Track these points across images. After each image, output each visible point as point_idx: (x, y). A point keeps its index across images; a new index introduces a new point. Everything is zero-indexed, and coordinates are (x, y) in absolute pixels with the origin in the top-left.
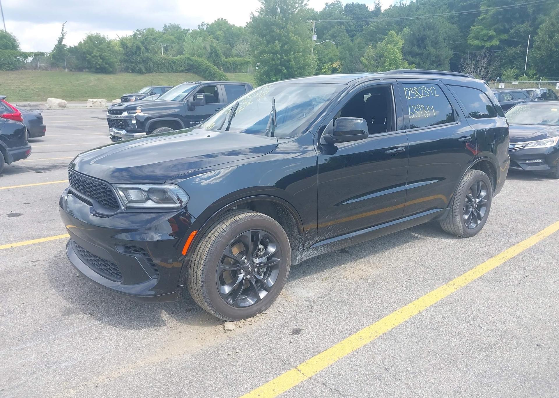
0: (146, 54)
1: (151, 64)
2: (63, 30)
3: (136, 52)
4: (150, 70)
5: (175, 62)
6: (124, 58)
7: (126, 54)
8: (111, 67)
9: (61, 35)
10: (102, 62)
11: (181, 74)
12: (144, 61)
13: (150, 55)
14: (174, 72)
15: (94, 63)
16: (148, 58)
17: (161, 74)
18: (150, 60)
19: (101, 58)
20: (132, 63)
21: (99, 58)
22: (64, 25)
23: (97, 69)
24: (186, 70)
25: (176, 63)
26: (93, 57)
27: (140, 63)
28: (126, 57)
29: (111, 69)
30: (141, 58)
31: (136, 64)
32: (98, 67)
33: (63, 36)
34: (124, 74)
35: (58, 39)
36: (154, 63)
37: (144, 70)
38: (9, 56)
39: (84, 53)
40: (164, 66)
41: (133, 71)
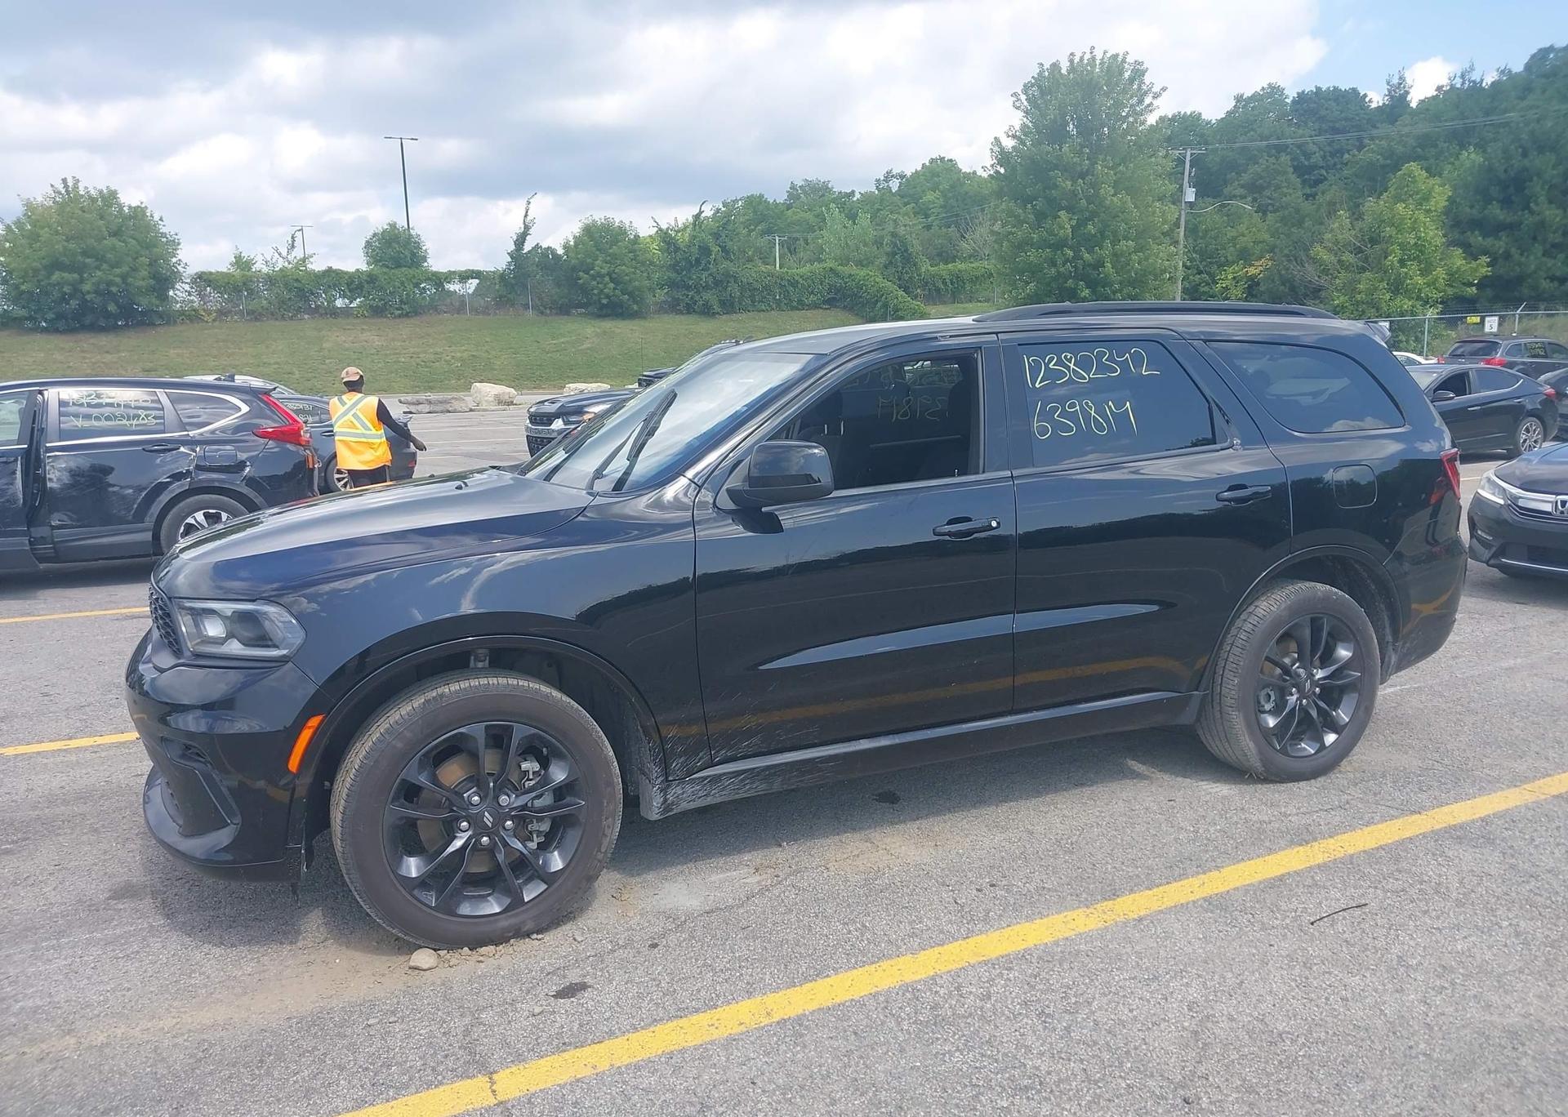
0: (725, 265)
1: (734, 289)
2: (526, 216)
3: (698, 261)
4: (732, 305)
5: (797, 282)
6: (669, 278)
7: (674, 267)
8: (636, 303)
9: (523, 226)
10: (615, 289)
11: (809, 313)
12: (717, 283)
13: (733, 268)
14: (793, 308)
15: (596, 292)
16: (727, 275)
17: (762, 315)
18: (732, 280)
19: (612, 280)
20: (688, 288)
21: (607, 279)
22: (529, 203)
23: (603, 306)
24: (825, 302)
25: (800, 286)
26: (593, 278)
27: (707, 288)
28: (673, 275)
29: (635, 307)
30: (711, 275)
31: (698, 292)
32: (605, 301)
33: (527, 228)
34: (666, 318)
35: (515, 238)
36: (742, 289)
37: (717, 308)
38: (402, 283)
39: (574, 269)
40: (769, 294)
41: (690, 310)
